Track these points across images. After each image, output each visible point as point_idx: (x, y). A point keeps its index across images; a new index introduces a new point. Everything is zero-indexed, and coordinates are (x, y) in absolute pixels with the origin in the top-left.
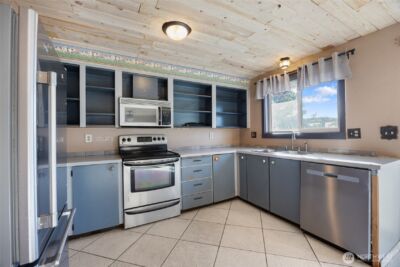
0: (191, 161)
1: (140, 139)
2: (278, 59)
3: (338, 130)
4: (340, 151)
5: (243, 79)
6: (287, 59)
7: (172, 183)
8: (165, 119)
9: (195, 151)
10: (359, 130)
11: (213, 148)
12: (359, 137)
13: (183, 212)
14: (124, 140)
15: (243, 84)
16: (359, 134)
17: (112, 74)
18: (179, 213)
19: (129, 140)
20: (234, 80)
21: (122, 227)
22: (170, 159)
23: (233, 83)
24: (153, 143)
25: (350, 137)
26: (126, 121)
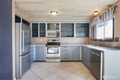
0: (64, 47)
1: (52, 40)
2: (93, 12)
3: (112, 38)
4: (113, 47)
5: (87, 19)
6: (97, 12)
7: (58, 53)
8: (58, 35)
9: (70, 44)
10: (118, 38)
11: (76, 44)
12: (118, 41)
13: (61, 61)
14: (48, 40)
15: (88, 21)
16: (118, 40)
17: (45, 24)
18: (60, 61)
19: (50, 41)
20: (83, 20)
21: (45, 61)
22: (57, 46)
23: (82, 21)
24: (56, 41)
25: (116, 41)
26: (48, 36)
